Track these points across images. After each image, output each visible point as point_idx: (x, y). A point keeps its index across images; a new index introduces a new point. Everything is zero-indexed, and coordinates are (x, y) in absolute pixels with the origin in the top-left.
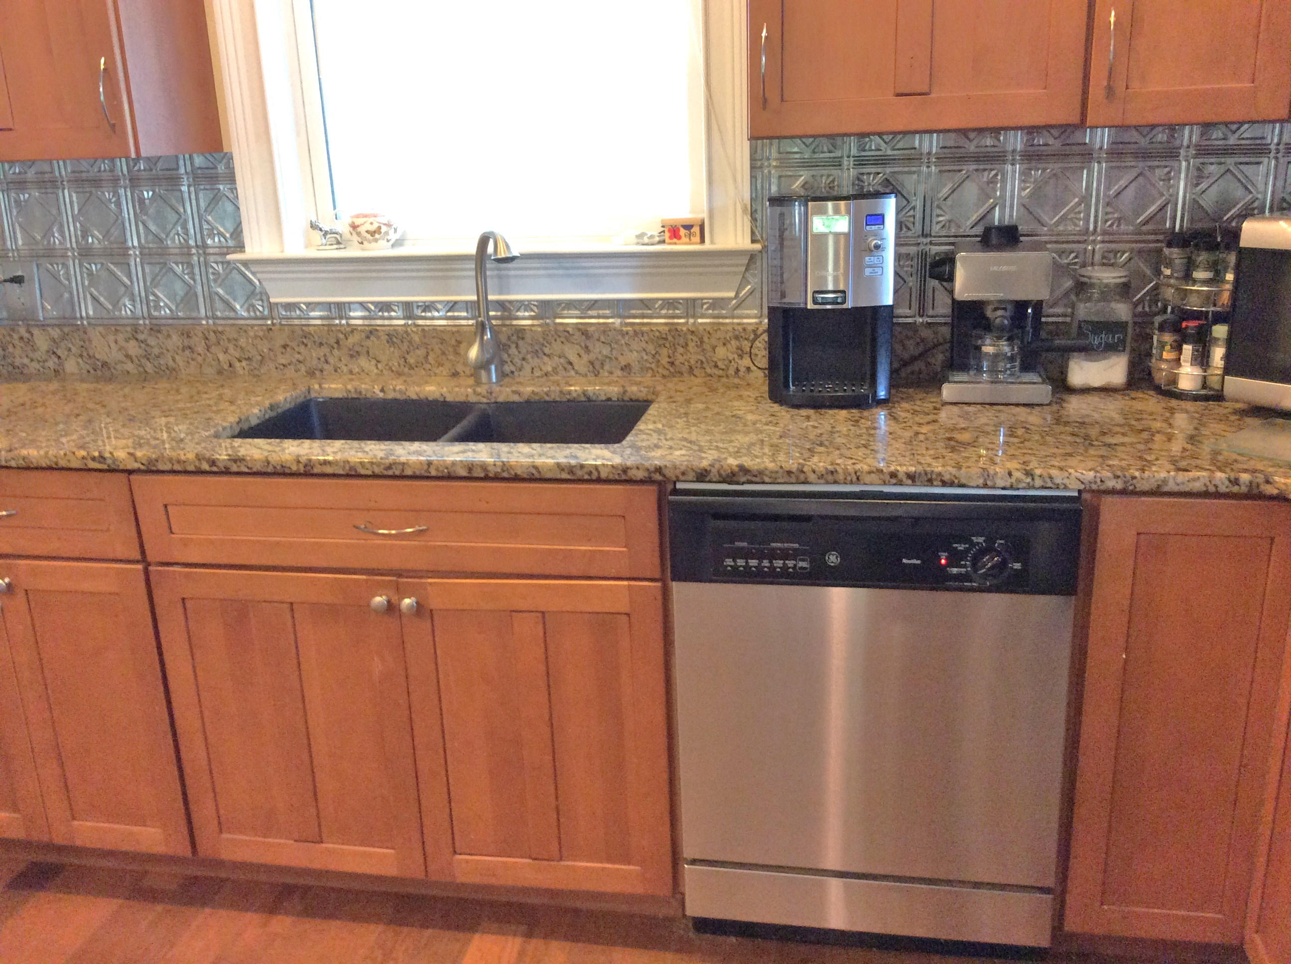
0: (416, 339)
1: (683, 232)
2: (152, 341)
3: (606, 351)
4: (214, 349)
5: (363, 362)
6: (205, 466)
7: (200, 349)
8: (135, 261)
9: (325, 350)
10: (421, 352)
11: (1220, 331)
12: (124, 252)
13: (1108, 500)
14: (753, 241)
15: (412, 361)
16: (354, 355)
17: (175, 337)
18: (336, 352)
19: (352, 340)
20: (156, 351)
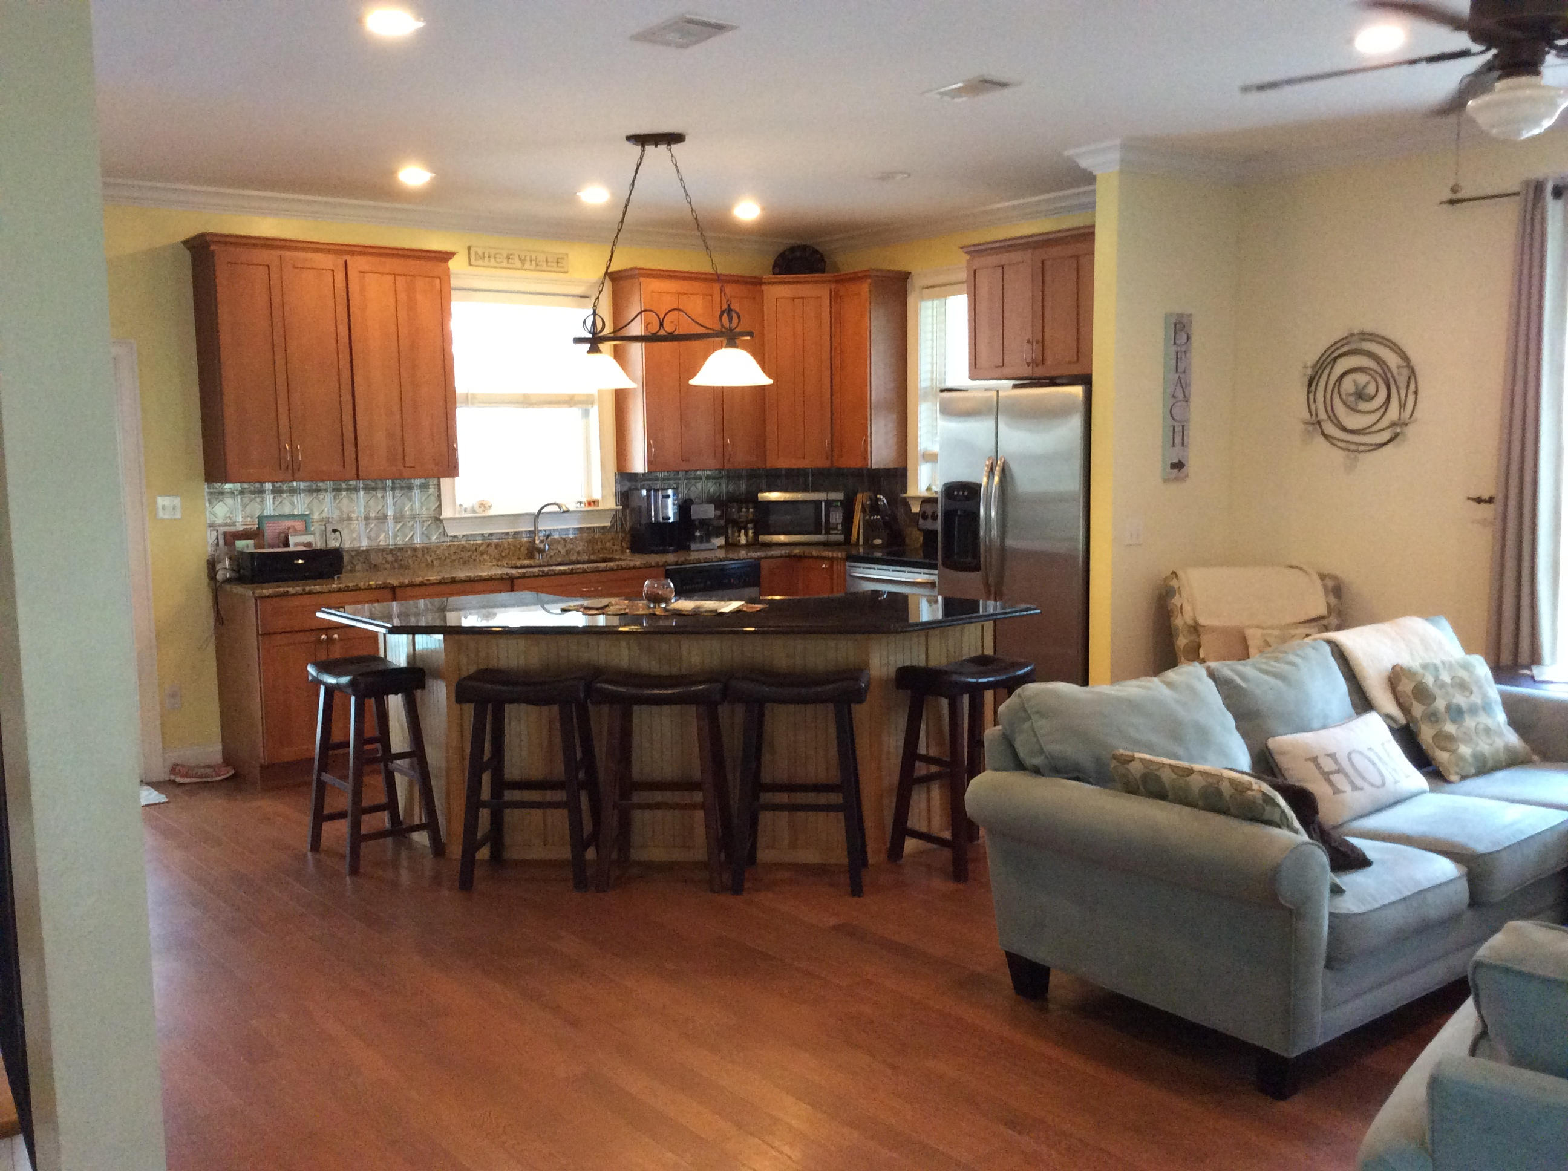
0: (506, 545)
1: (592, 504)
2: (399, 554)
3: (572, 546)
4: (425, 556)
5: (485, 556)
6: (541, 573)
7: (420, 556)
8: (390, 521)
9: (471, 553)
10: (507, 551)
11: (750, 526)
12: (385, 517)
13: (762, 561)
14: (617, 505)
15: (503, 554)
16: (482, 554)
17: (409, 552)
18: (475, 553)
19: (481, 549)
20: (400, 558)
